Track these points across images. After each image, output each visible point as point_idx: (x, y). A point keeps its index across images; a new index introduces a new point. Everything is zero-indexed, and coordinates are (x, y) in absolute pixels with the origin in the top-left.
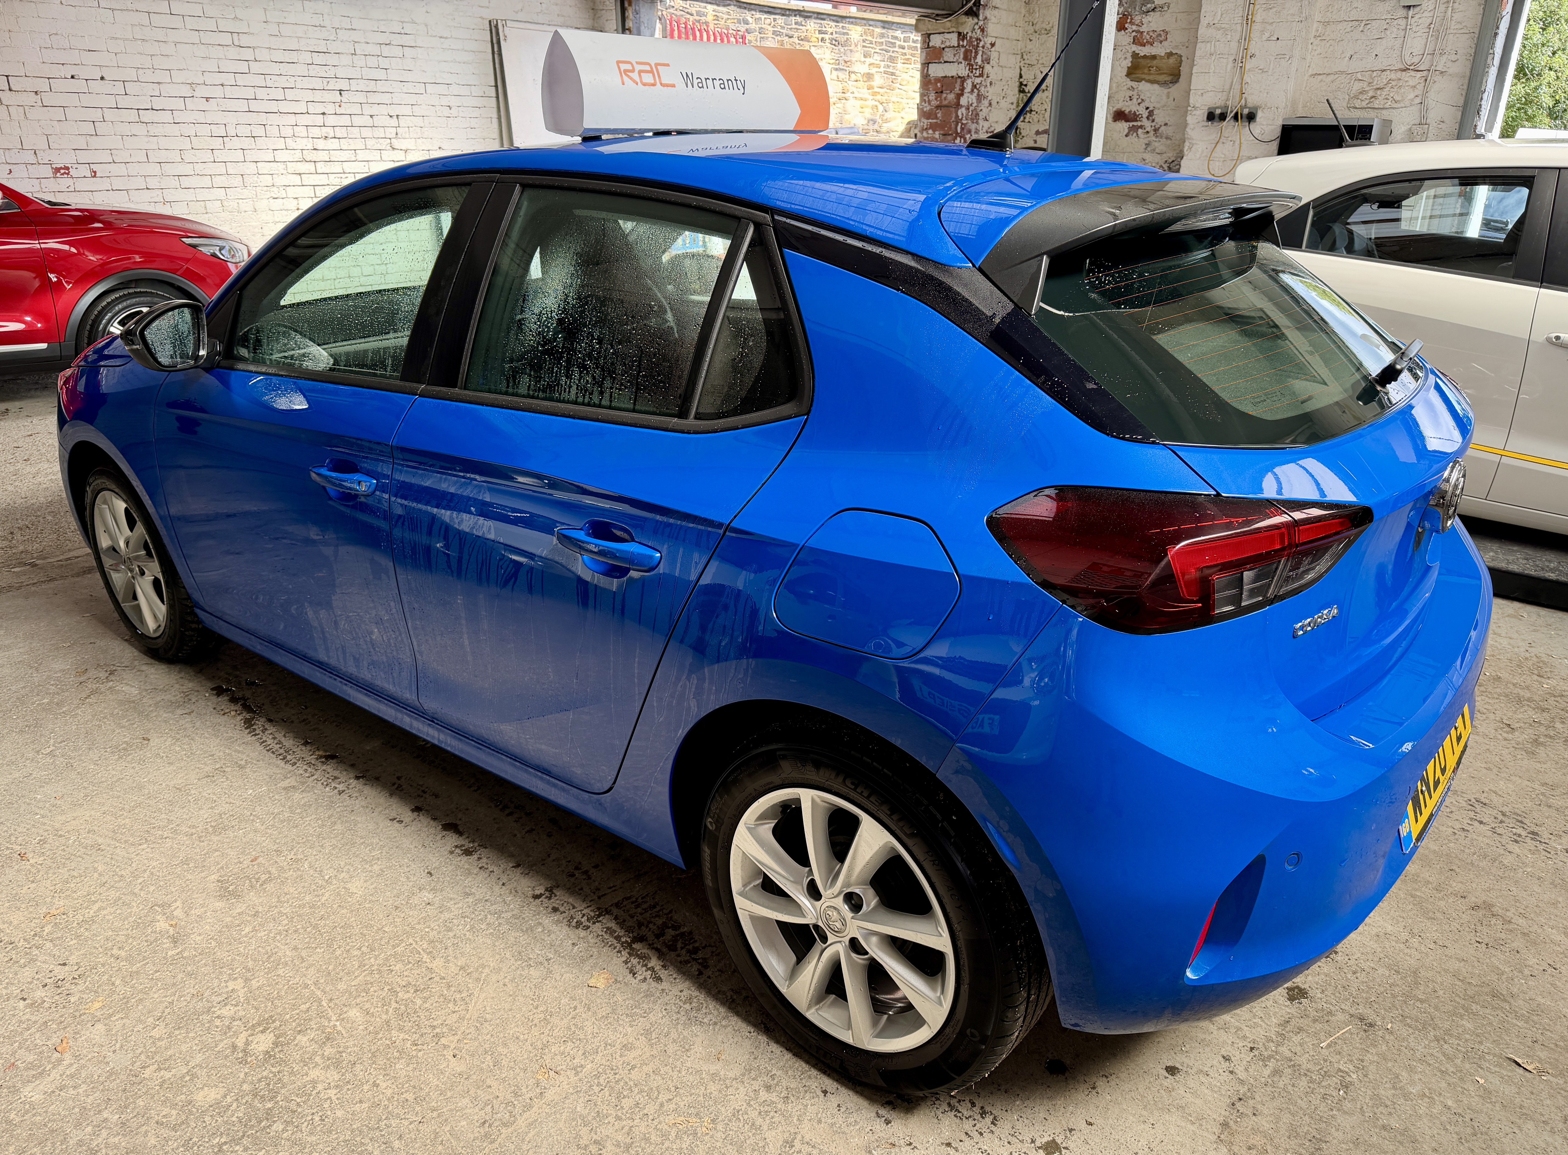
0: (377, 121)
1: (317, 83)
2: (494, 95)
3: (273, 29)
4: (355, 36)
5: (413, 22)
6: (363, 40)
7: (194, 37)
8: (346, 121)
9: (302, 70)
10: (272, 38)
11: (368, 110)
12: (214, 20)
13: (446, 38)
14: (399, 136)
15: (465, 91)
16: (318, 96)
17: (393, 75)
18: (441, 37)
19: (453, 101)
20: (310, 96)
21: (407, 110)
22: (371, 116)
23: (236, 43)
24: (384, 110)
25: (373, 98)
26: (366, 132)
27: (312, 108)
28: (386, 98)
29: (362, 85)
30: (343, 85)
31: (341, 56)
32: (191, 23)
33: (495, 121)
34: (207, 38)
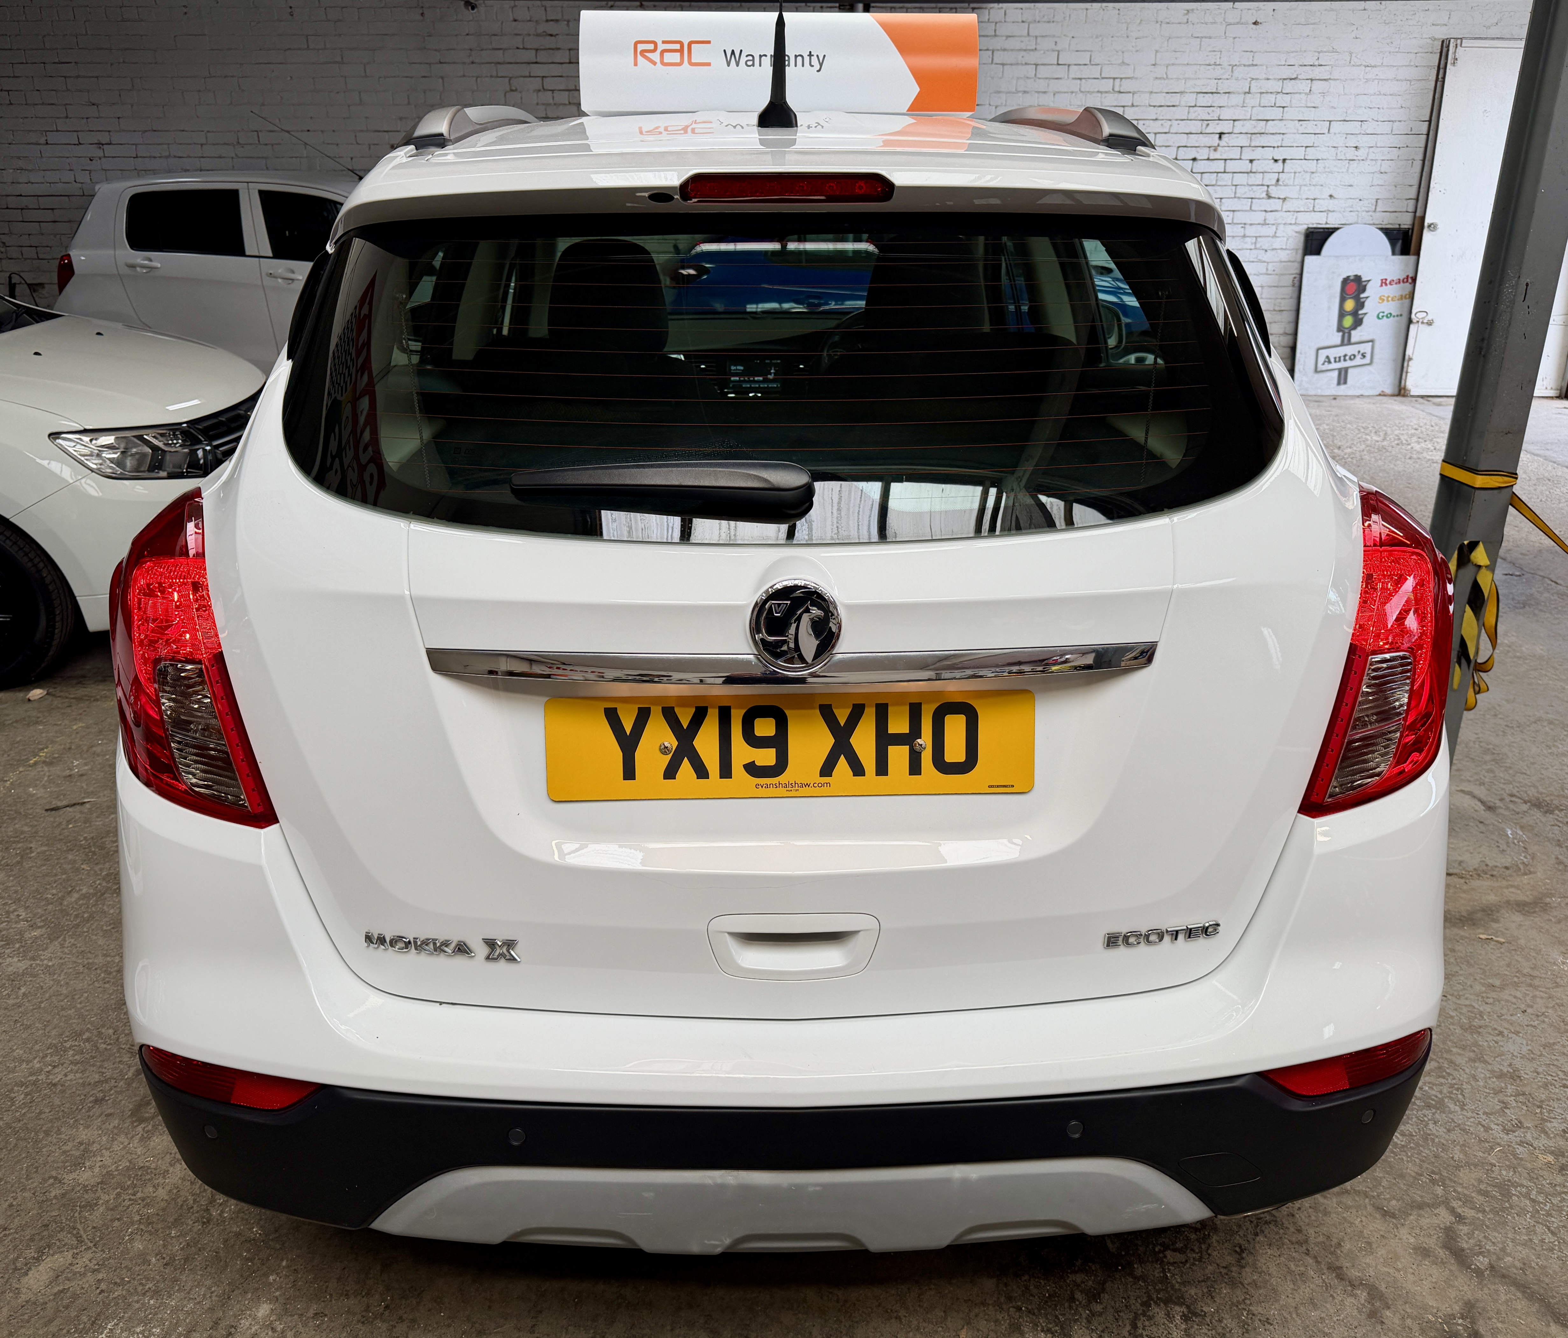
0: (1256, 166)
1: (1195, 127)
2: (1425, 131)
3: (1160, 71)
4: (1254, 72)
5: (1334, 51)
6: (1264, 76)
7: (1075, 86)
8: (1219, 166)
9: (1181, 113)
10: (1158, 82)
11: (1248, 154)
12: (1099, 67)
13: (1375, 66)
14: (1280, 183)
15: (1386, 128)
16: (1193, 140)
17: (1290, 113)
18: (1366, 66)
19: (1364, 141)
20: (1183, 140)
21: (1300, 153)
22: (1251, 161)
23: (1117, 89)
24: (1270, 153)
25: (1259, 141)
26: (1239, 179)
27: (1182, 154)
28: (1275, 141)
29: (1248, 127)
30: (1225, 127)
31: (1231, 95)
32: (1075, 72)
33: (1418, 164)
34: (1086, 86)
